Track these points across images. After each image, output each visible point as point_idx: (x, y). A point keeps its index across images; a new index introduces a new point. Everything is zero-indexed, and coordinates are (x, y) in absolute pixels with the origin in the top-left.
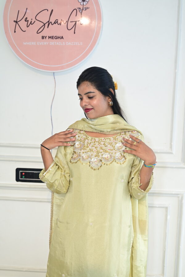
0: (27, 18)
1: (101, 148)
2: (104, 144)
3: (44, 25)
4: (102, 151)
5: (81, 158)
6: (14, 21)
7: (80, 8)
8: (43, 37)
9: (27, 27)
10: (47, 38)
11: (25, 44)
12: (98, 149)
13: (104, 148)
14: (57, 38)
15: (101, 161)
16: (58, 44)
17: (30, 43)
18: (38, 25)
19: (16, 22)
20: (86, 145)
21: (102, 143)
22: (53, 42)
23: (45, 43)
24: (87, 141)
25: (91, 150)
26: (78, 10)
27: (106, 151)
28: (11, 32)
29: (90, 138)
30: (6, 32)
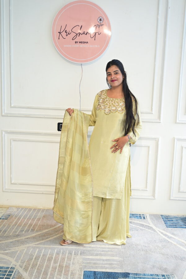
0: (66, 31)
1: (112, 104)
2: (114, 102)
3: (77, 34)
4: (112, 105)
5: (101, 108)
6: (59, 32)
7: (98, 25)
8: (76, 42)
9: (67, 36)
10: (78, 42)
11: (65, 46)
12: (111, 104)
13: (114, 104)
14: (84, 43)
15: (110, 111)
16: (85, 46)
17: (68, 46)
18: (73, 35)
19: (60, 33)
20: (105, 101)
21: (113, 101)
22: (82, 45)
23: (77, 46)
24: (106, 99)
25: (107, 104)
26: (97, 26)
27: (114, 106)
28: (56, 39)
29: (108, 98)
30: (53, 39)
